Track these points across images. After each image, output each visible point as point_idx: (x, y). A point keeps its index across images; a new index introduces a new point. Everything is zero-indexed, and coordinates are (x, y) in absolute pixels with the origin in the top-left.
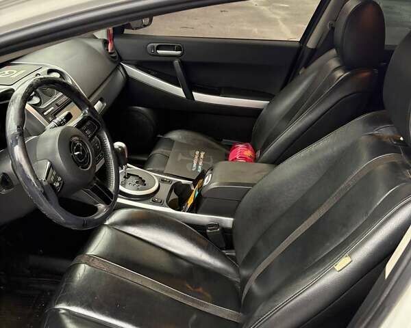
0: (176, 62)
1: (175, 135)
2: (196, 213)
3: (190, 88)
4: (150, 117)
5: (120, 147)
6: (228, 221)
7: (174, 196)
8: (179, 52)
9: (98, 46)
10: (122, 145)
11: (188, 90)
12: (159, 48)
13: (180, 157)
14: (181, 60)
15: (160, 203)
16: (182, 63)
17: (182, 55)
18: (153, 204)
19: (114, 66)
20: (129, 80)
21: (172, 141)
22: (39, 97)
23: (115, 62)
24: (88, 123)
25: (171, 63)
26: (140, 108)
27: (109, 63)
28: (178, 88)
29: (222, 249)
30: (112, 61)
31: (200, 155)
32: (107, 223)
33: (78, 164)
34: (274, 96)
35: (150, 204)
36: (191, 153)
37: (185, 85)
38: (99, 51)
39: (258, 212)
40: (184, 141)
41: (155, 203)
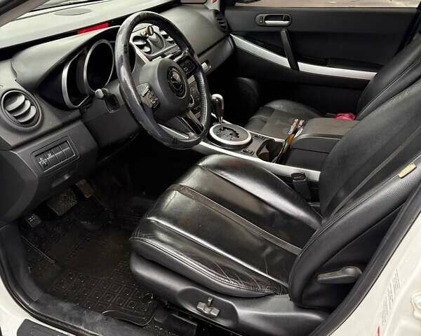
0: (284, 32)
1: (277, 105)
2: (284, 164)
3: (296, 57)
4: (256, 90)
5: (217, 98)
6: (315, 175)
7: (265, 150)
8: (287, 22)
9: (209, 15)
10: (221, 97)
11: (293, 61)
12: (267, 18)
13: (278, 122)
14: (288, 30)
15: (251, 154)
16: (289, 34)
17: (289, 25)
18: (244, 154)
19: (222, 35)
20: (236, 50)
21: (272, 110)
22: (150, 48)
23: (224, 32)
24: (187, 62)
25: (278, 34)
26: (245, 79)
27: (218, 31)
28: (283, 58)
29: (308, 201)
30: (221, 30)
31: (299, 122)
32: (200, 164)
33: (174, 91)
34: (382, 66)
35: (241, 153)
36: (290, 120)
37: (291, 55)
38: (209, 19)
39: (344, 160)
40: (284, 110)
41: (245, 153)
